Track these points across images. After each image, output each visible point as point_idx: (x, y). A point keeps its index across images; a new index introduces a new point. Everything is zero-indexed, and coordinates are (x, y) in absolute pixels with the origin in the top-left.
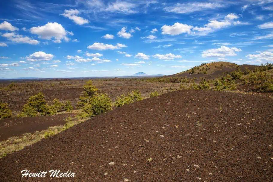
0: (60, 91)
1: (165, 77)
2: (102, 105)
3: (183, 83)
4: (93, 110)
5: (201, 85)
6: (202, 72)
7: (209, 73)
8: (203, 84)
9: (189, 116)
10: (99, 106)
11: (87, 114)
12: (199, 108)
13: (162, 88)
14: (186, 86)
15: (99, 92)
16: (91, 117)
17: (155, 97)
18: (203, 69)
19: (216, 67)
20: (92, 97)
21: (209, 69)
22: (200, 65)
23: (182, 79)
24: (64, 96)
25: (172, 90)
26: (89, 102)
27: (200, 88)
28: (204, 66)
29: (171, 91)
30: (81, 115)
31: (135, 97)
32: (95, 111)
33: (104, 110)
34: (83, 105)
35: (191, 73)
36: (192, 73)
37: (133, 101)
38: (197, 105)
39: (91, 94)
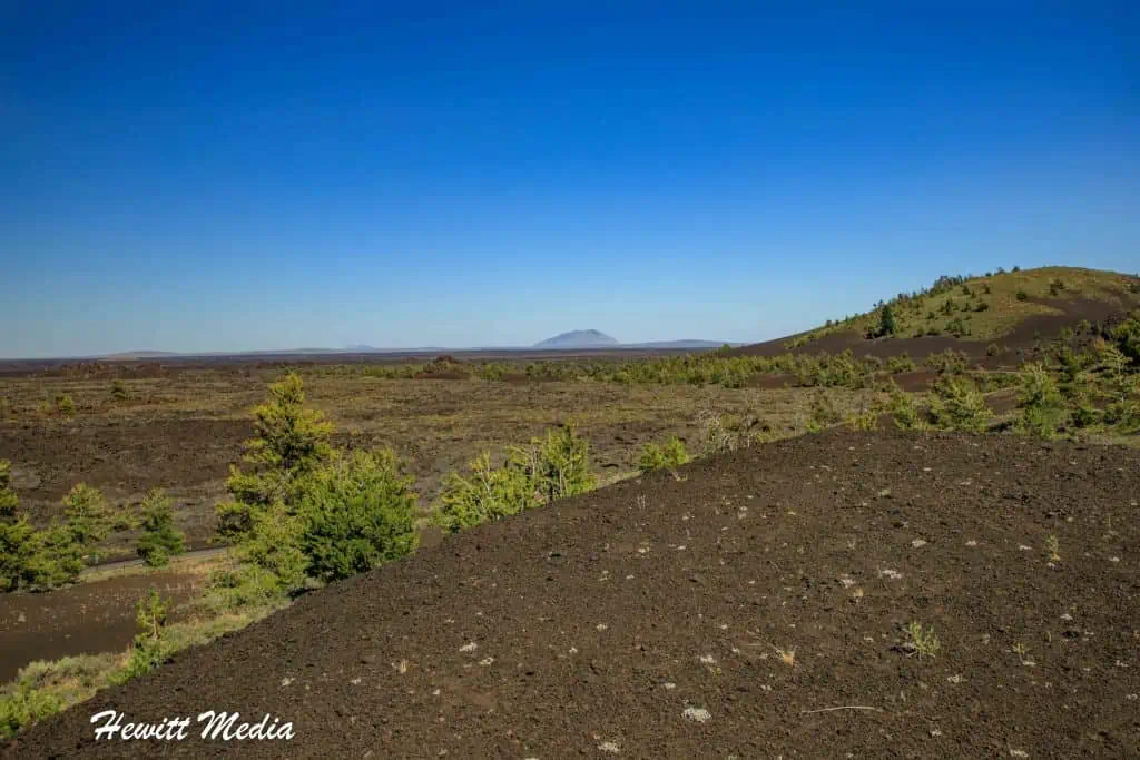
0: (108, 438)
1: (727, 352)
2: (360, 522)
3: (829, 393)
4: (308, 550)
5: (938, 404)
6: (941, 324)
7: (982, 329)
8: (950, 396)
9: (860, 594)
10: (344, 526)
11: (270, 578)
12: (918, 543)
13: (708, 422)
14: (852, 409)
15: (345, 442)
16: (294, 595)
17: (666, 473)
18: (947, 309)
19: (1022, 297)
20: (304, 469)
21: (982, 308)
22: (929, 286)
23: (824, 367)
24: (131, 469)
25: (766, 429)
26: (287, 503)
27: (933, 419)
28: (955, 295)
29: (761, 437)
30: (232, 583)
31: (553, 472)
32: (317, 558)
33: (368, 549)
34: (247, 522)
35: (877, 336)
36: (883, 333)
37: (540, 499)
38: (905, 524)
39: (295, 453)
